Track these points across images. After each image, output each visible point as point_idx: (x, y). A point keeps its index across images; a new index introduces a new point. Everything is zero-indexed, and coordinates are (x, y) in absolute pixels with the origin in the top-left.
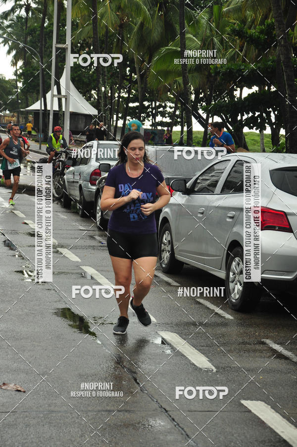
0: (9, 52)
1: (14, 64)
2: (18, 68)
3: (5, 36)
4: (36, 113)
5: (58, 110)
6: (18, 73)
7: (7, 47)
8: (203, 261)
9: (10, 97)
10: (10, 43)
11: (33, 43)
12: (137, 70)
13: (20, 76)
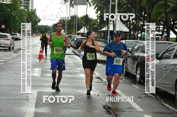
0: (95, 8)
1: (97, 13)
2: (98, 14)
3: (93, 2)
4: (104, 32)
5: (113, 30)
6: (98, 16)
7: (94, 6)
8: (166, 88)
9: (95, 26)
10: (95, 4)
11: (104, 4)
12: (147, 13)
13: (99, 17)
